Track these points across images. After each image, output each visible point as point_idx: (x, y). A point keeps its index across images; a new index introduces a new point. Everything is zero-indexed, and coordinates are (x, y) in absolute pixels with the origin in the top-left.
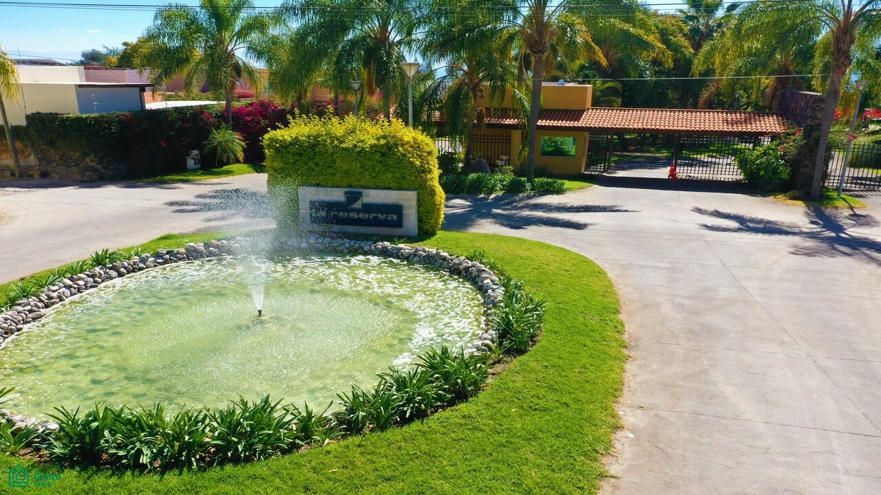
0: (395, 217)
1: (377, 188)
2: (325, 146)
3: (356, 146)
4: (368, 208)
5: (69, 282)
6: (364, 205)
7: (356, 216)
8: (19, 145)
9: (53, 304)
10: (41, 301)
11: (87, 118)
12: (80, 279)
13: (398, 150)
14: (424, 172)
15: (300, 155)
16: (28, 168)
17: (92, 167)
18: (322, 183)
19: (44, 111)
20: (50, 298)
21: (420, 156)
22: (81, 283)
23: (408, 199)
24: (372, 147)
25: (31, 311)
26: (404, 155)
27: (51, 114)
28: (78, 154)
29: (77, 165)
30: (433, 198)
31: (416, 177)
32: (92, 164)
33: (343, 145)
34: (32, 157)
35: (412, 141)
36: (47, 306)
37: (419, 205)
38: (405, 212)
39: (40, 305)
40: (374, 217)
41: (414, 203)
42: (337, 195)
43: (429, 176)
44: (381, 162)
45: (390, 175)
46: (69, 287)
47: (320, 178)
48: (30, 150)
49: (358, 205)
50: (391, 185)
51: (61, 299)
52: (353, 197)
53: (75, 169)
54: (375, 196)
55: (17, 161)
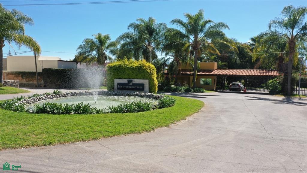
0: (142, 88)
1: (137, 79)
2: (123, 67)
3: (131, 67)
4: (134, 85)
5: (46, 96)
6: (133, 84)
7: (131, 87)
8: (39, 77)
9: (41, 100)
10: (37, 98)
11: (59, 70)
12: (49, 96)
13: (144, 68)
14: (151, 74)
15: (116, 69)
16: (41, 84)
17: (59, 84)
18: (122, 78)
19: (48, 68)
20: (40, 98)
21: (150, 70)
22: (49, 97)
23: (146, 82)
24: (136, 67)
25: (34, 100)
26: (145, 69)
27: (50, 68)
28: (55, 80)
29: (55, 84)
30: (153, 82)
31: (148, 75)
32: (59, 83)
33: (128, 66)
34: (42, 81)
35: (148, 66)
36: (39, 100)
37: (149, 84)
38: (145, 86)
39: (37, 99)
40: (136, 87)
41: (148, 83)
42: (125, 81)
43: (152, 76)
44: (138, 71)
45: (141, 75)
46: (46, 97)
47: (121, 76)
48: (42, 79)
49: (131, 84)
50: (141, 78)
51: (43, 100)
52: (130, 81)
53: (54, 85)
54: (136, 81)
55: (38, 82)
